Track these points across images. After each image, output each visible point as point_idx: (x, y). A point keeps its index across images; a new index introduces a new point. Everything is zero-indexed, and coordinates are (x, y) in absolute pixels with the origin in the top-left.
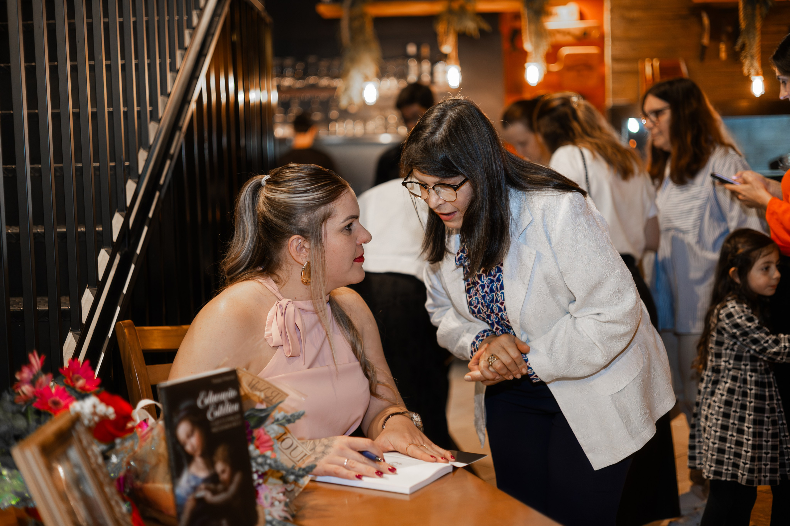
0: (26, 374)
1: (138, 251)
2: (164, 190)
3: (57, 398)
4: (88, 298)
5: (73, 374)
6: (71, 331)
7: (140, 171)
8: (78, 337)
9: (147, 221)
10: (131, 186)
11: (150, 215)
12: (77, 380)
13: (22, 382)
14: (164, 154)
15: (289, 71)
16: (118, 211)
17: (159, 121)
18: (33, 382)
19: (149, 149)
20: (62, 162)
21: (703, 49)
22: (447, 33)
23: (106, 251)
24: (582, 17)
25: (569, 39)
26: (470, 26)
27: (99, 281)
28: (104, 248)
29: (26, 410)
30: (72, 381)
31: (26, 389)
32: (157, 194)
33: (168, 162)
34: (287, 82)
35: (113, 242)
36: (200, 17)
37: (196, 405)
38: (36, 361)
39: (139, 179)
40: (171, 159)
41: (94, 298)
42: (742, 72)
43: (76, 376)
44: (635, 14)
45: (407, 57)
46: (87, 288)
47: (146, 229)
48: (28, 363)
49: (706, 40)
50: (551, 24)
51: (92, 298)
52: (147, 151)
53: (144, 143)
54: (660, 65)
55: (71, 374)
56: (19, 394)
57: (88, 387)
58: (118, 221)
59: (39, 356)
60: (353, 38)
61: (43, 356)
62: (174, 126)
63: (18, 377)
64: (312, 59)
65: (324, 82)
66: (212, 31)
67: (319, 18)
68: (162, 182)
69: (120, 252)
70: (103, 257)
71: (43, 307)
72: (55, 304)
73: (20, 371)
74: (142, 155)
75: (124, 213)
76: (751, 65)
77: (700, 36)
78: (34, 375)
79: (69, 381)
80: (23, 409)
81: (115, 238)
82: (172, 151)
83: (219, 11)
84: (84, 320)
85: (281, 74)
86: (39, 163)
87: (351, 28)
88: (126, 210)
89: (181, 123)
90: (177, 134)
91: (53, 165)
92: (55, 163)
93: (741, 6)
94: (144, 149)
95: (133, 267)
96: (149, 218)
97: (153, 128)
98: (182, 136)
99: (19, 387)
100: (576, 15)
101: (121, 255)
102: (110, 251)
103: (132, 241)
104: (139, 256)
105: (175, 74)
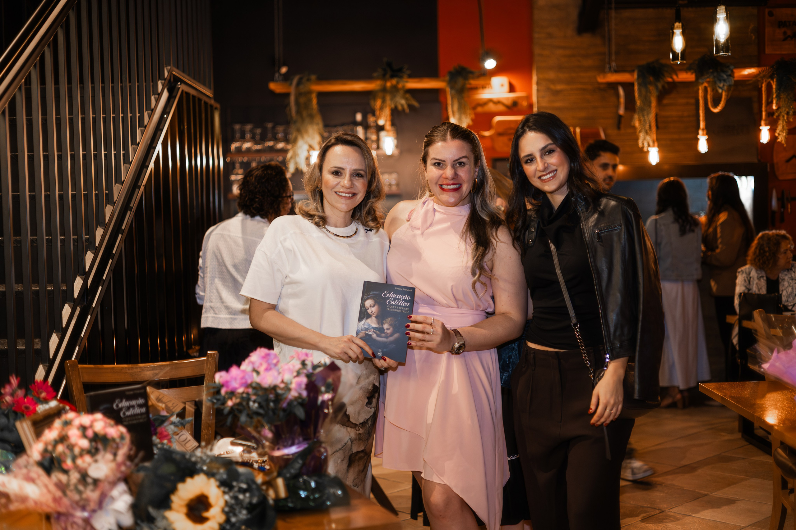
0: (8, 389)
1: (94, 305)
2: (116, 257)
3: (28, 405)
4: (54, 340)
5: (39, 389)
6: (42, 364)
7: (97, 245)
8: (46, 368)
9: (102, 282)
10: (89, 256)
11: (104, 278)
12: (41, 393)
13: (6, 394)
14: (117, 230)
15: (248, 136)
16: (79, 276)
17: (113, 204)
18: (12, 395)
19: (105, 227)
20: (36, 236)
21: (620, 117)
22: (381, 109)
23: (69, 305)
24: (512, 89)
25: (501, 108)
26: (402, 102)
27: (63, 328)
28: (68, 303)
29: (8, 413)
30: (38, 394)
31: (8, 398)
32: (111, 261)
33: (120, 236)
34: (247, 145)
35: (75, 299)
36: (150, 117)
37: (113, 407)
38: (14, 381)
39: (96, 252)
40: (122, 234)
41: (59, 340)
42: (637, 144)
43: (40, 390)
44: (559, 87)
45: (356, 124)
46: (54, 333)
47: (100, 288)
48: (9, 383)
49: (621, 111)
50: (485, 95)
51: (58, 340)
52: (103, 229)
53: (100, 222)
54: (581, 132)
55: (37, 389)
56: (3, 402)
57: (47, 398)
58: (78, 283)
59: (17, 378)
60: (299, 112)
61: (19, 378)
62: (126, 207)
63: (3, 391)
64: (270, 125)
65: (281, 145)
66: (161, 127)
67: (272, 93)
68: (114, 252)
69: (80, 306)
70: (67, 310)
71: (21, 347)
72: (30, 344)
73: (4, 388)
74: (99, 232)
75: (83, 277)
76: (644, 139)
77: (617, 107)
78: (13, 390)
79: (36, 394)
80: (6, 412)
81: (76, 295)
82: (123, 228)
83: (168, 110)
84: (51, 356)
85: (243, 138)
86: (20, 235)
87: (297, 103)
88: (85, 275)
89: (131, 205)
90: (129, 212)
91: (30, 238)
92: (31, 236)
93: (636, 87)
94: (100, 227)
95: (89, 317)
96: (103, 279)
97: (108, 210)
98: (133, 214)
99: (4, 398)
100: (506, 87)
101: (81, 308)
102: (72, 305)
103: (89, 298)
104: (94, 308)
105: (128, 165)
